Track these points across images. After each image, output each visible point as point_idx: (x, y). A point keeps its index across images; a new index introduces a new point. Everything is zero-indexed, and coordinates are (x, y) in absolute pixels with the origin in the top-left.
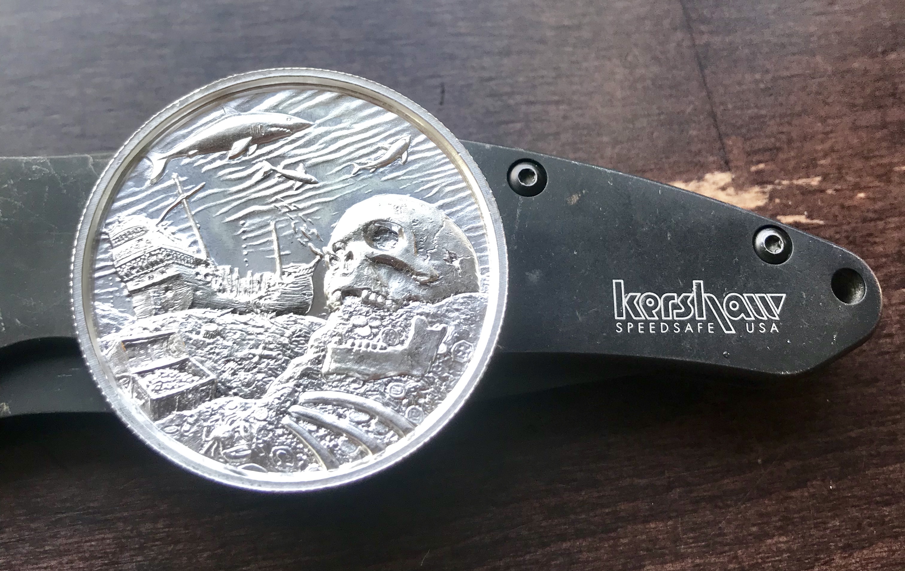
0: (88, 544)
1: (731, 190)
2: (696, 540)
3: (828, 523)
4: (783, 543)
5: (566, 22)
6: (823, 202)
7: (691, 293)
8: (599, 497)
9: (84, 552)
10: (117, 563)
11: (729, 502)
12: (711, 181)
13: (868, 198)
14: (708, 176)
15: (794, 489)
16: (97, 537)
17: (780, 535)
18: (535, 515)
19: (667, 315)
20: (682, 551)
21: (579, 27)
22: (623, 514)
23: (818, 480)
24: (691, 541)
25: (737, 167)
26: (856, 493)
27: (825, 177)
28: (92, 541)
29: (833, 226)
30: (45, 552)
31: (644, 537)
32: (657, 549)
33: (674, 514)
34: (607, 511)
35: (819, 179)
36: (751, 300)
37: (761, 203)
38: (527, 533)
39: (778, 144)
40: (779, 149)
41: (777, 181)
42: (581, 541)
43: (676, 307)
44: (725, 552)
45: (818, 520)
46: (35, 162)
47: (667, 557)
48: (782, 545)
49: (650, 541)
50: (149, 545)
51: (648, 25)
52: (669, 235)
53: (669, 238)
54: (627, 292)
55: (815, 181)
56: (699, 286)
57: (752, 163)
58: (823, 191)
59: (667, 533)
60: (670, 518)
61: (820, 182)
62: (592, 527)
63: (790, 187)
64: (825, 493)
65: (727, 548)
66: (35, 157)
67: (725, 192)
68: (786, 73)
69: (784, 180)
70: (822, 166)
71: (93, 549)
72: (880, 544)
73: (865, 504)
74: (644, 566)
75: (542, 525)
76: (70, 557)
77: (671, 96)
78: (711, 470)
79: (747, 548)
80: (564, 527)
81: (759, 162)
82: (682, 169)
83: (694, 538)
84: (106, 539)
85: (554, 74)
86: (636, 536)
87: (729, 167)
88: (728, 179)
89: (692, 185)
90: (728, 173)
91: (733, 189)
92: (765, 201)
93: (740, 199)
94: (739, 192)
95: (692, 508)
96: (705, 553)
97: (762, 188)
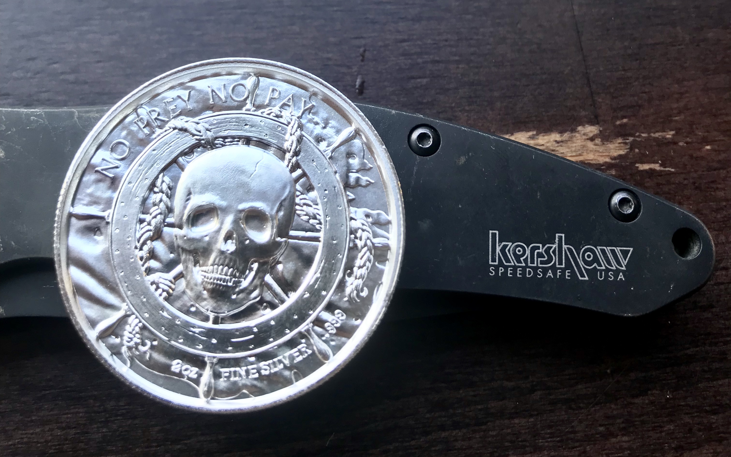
0: (65, 416)
1: (598, 141)
2: (552, 435)
3: (665, 427)
4: (625, 442)
6: (674, 152)
7: (554, 244)
8: (475, 396)
9: (62, 423)
10: (87, 433)
11: (582, 405)
12: (583, 132)
13: (712, 150)
14: (580, 128)
15: (637, 396)
16: (72, 411)
17: (623, 435)
18: (421, 408)
19: (532, 262)
20: (540, 444)
22: (493, 411)
23: (657, 390)
24: (548, 436)
25: (605, 121)
26: (689, 403)
27: (678, 131)
28: (67, 414)
29: (682, 173)
30: (32, 421)
31: (509, 431)
32: (519, 442)
33: (535, 413)
34: (479, 407)
35: (673, 132)
36: (603, 251)
37: (622, 152)
38: (413, 422)
39: (640, 102)
40: (640, 106)
41: (637, 134)
42: (457, 431)
43: (540, 255)
44: (576, 447)
45: (656, 424)
46: (32, 114)
47: (528, 449)
48: (624, 444)
49: (514, 434)
50: (112, 419)
52: (538, 194)
53: (539, 197)
54: (500, 242)
55: (669, 135)
56: (560, 238)
57: (617, 118)
58: (675, 143)
59: (528, 428)
60: (531, 416)
61: (673, 135)
62: (467, 421)
63: (648, 139)
64: (663, 401)
65: (577, 444)
66: (33, 110)
67: (593, 143)
68: (650, 41)
69: (643, 133)
70: (676, 121)
71: (68, 420)
72: (707, 447)
73: (697, 412)
75: (426, 416)
76: (51, 426)
77: (553, 58)
78: (568, 377)
79: (595, 444)
80: (444, 419)
81: (624, 117)
82: (558, 122)
83: (551, 433)
84: (80, 413)
85: (457, 38)
86: (503, 430)
87: (598, 121)
88: (596, 131)
89: (566, 136)
90: (597, 126)
91: (600, 140)
92: (626, 151)
93: (606, 148)
94: (605, 143)
95: (550, 408)
96: (559, 447)
97: (625, 139)
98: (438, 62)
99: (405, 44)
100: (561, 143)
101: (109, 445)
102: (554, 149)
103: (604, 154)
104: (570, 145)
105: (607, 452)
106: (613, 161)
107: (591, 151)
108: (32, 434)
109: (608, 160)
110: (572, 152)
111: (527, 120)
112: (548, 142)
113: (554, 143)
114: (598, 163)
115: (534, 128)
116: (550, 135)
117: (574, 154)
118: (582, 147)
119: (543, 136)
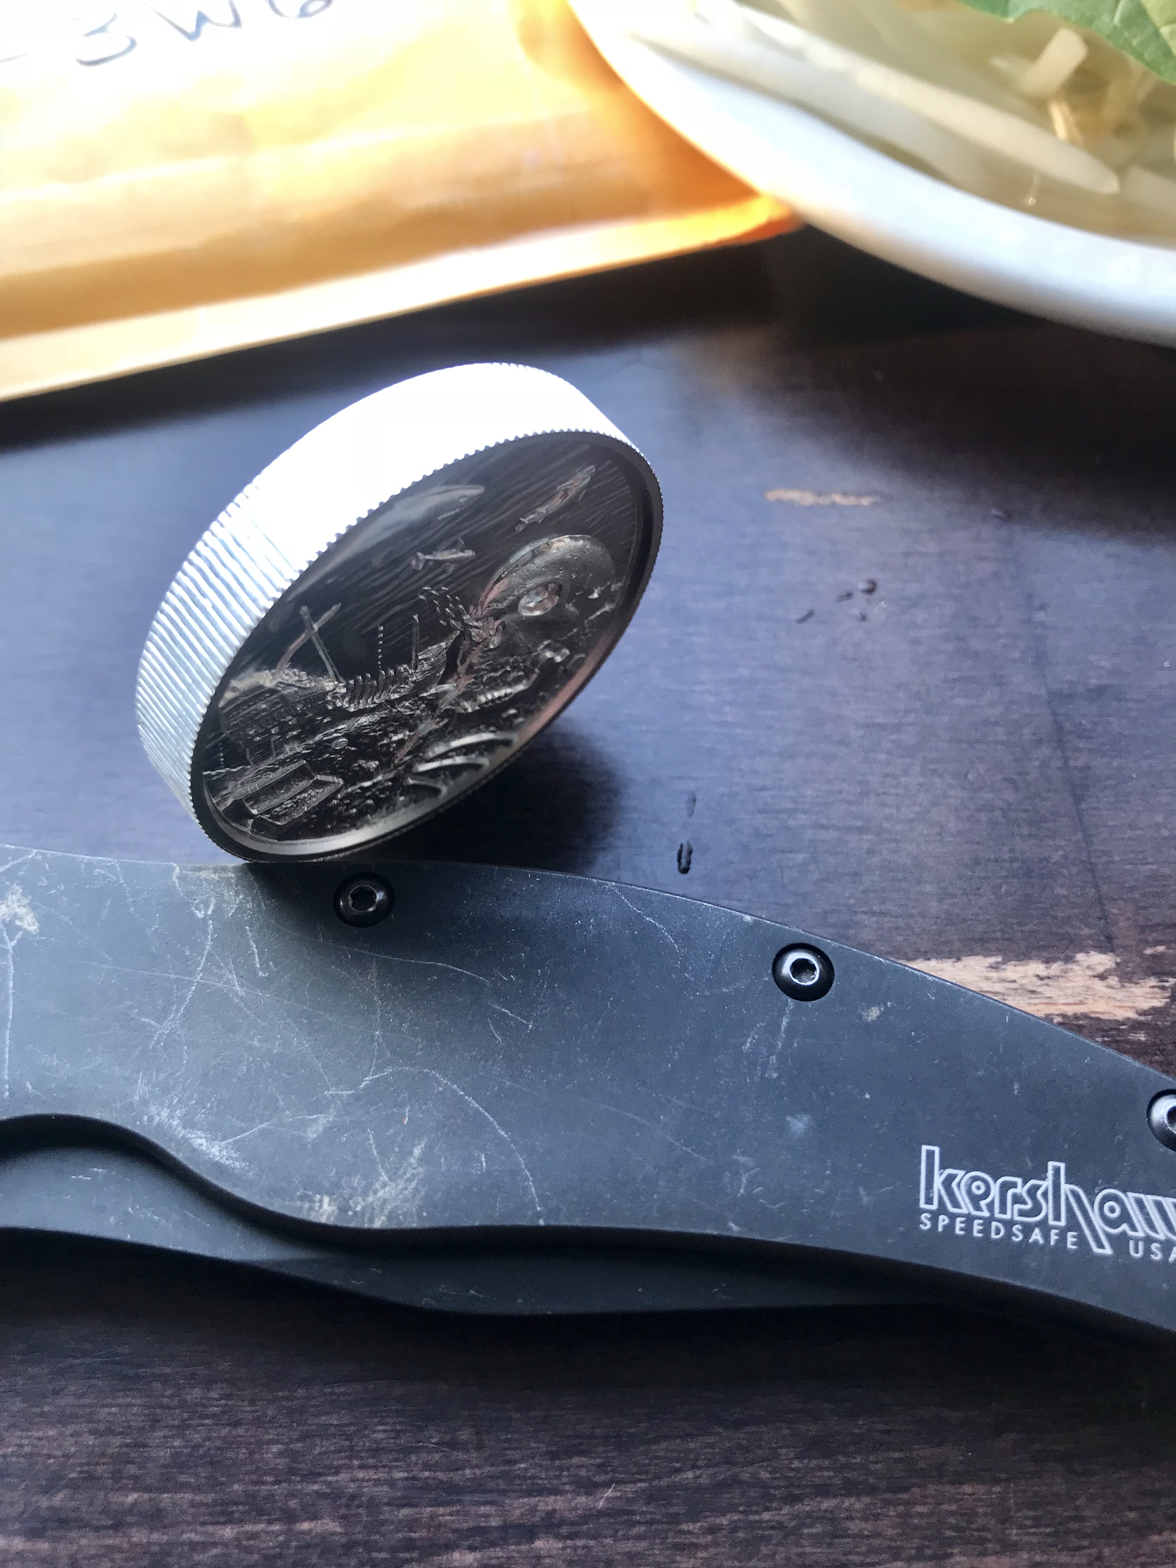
0: (106, 1410)
1: (1113, 980)
2: (1037, 1522)
5: (879, 720)
7: (1044, 1180)
8: (887, 1432)
9: (98, 1422)
10: (144, 1445)
11: (1093, 1468)
12: (1085, 964)
14: (1080, 956)
16: (120, 1401)
18: (781, 1447)
19: (1003, 1210)
20: (1015, 1538)
21: (898, 728)
22: (922, 1464)
24: (1030, 1523)
25: (1125, 947)
28: (111, 1406)
30: (42, 1414)
31: (954, 1507)
32: (973, 1530)
33: (1003, 1476)
34: (896, 1455)
36: (1140, 1204)
37: (1158, 1003)
38: (768, 1476)
42: (853, 1500)
43: (1017, 1199)
44: (1084, 1548)
46: (99, 865)
47: (990, 1545)
49: (962, 1515)
50: (194, 1422)
51: (1000, 733)
52: (1016, 1087)
53: (1016, 1092)
54: (943, 1167)
56: (1057, 1171)
57: (1147, 943)
59: (991, 1506)
60: (996, 1481)
62: (871, 1480)
65: (1085, 1543)
66: (101, 858)
67: (1104, 983)
71: (111, 1419)
74: (951, 1555)
75: (793, 1466)
76: (77, 1428)
77: (1030, 836)
79: (1119, 1545)
80: (826, 1474)
81: (1160, 943)
82: (1042, 943)
83: (1034, 1519)
84: (134, 1405)
85: (858, 790)
86: (941, 1504)
87: (1112, 946)
88: (1109, 963)
89: (1056, 968)
90: (1111, 954)
91: (1117, 979)
92: (1164, 1001)
93: (1127, 994)
94: (1126, 984)
95: (1032, 1469)
96: (1051, 1545)
97: (1161, 981)
98: (825, 827)
99: (765, 794)
100: (1047, 981)
101: (183, 1473)
102: (1034, 989)
103: (1125, 1004)
104: (1064, 985)
105: (1143, 1559)
106: (1142, 1018)
107: (1100, 997)
108: (40, 1439)
109: (1132, 1015)
110: (1066, 996)
111: (986, 936)
112: (1023, 977)
113: (1035, 978)
114: (1113, 1018)
115: (999, 951)
116: (1027, 964)
117: (1071, 1000)
118: (1085, 989)
119: (1015, 966)
